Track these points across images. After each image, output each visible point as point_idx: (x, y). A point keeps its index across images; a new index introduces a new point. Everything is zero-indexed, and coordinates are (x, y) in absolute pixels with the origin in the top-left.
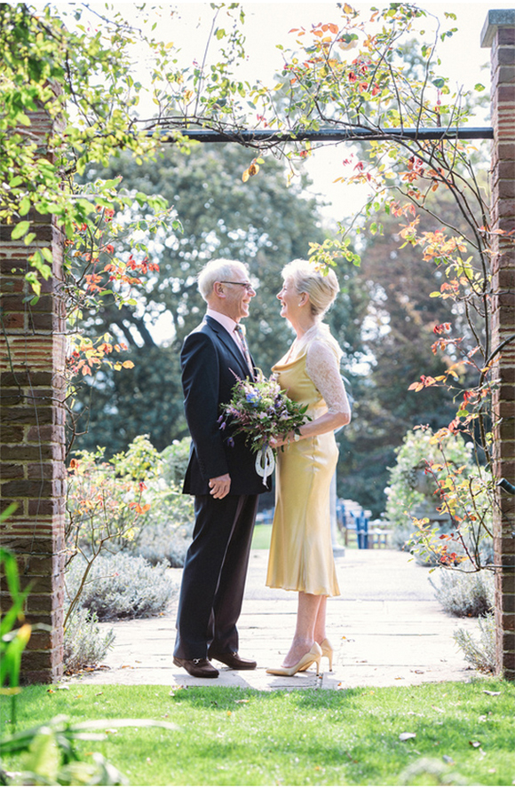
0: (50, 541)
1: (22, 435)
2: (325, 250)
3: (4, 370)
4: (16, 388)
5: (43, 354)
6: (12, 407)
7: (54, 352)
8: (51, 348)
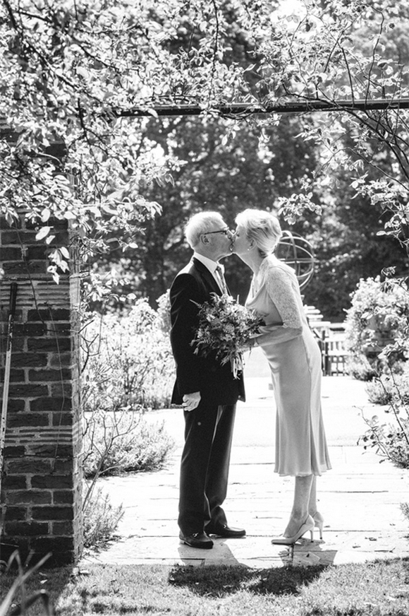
0: (71, 447)
1: (47, 361)
2: (292, 203)
3: (30, 308)
4: (40, 322)
5: (62, 294)
6: (38, 338)
7: (71, 292)
8: (68, 289)
